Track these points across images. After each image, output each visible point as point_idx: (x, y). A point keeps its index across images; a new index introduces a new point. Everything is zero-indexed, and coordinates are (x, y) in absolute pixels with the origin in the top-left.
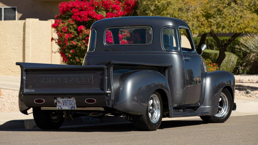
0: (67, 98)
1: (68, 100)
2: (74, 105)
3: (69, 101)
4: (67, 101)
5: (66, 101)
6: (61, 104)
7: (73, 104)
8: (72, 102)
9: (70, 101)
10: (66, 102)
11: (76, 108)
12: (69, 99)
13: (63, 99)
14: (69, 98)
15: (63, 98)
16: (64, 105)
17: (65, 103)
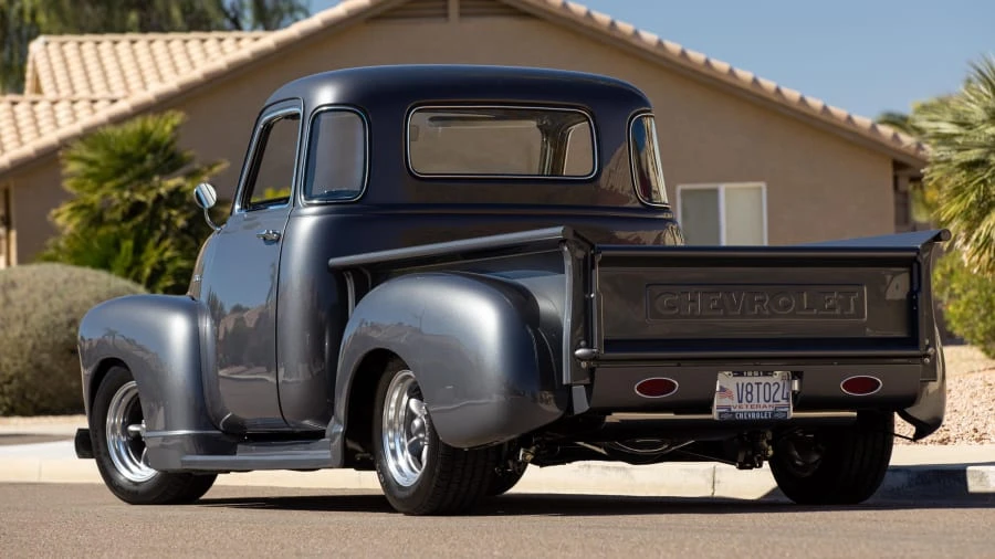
0: (756, 373)
1: (758, 384)
2: (784, 402)
3: (761, 387)
4: (755, 387)
5: (749, 387)
6: (731, 397)
7: (778, 397)
8: (774, 389)
9: (767, 386)
10: (749, 390)
11: (792, 414)
12: (763, 380)
13: (740, 380)
14: (766, 374)
15: (740, 374)
16: (740, 401)
17: (745, 393)
